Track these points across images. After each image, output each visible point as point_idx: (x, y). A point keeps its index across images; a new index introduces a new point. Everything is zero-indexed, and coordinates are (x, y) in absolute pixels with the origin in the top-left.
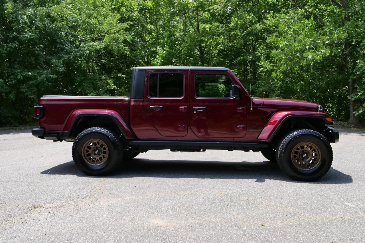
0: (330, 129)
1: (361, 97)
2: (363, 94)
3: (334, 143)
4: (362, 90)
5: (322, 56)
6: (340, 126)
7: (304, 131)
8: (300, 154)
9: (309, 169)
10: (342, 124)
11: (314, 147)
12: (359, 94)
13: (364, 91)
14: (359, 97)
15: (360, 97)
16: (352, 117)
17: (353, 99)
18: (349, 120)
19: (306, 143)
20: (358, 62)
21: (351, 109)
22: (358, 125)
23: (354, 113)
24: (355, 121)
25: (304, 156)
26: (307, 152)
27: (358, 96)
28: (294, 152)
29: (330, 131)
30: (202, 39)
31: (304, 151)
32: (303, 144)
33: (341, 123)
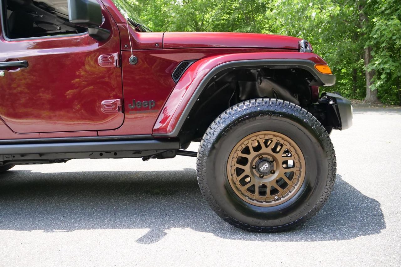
0: (330, 98)
1: (380, 67)
2: (381, 62)
3: (341, 129)
4: (380, 58)
5: (329, 15)
6: (356, 105)
7: (259, 104)
8: (254, 164)
9: (274, 202)
10: (358, 103)
11: (288, 145)
12: (377, 62)
13: (382, 59)
14: (376, 67)
15: (378, 66)
16: (369, 94)
17: (369, 70)
18: (365, 97)
19: (265, 135)
20: (375, 21)
21: (368, 83)
22: (376, 102)
23: (370, 87)
24: (372, 99)
25: (261, 169)
26: (270, 158)
27: (375, 65)
28: (236, 160)
29: (331, 103)
30: (191, 11)
31: (264, 156)
32: (258, 138)
33: (356, 102)
